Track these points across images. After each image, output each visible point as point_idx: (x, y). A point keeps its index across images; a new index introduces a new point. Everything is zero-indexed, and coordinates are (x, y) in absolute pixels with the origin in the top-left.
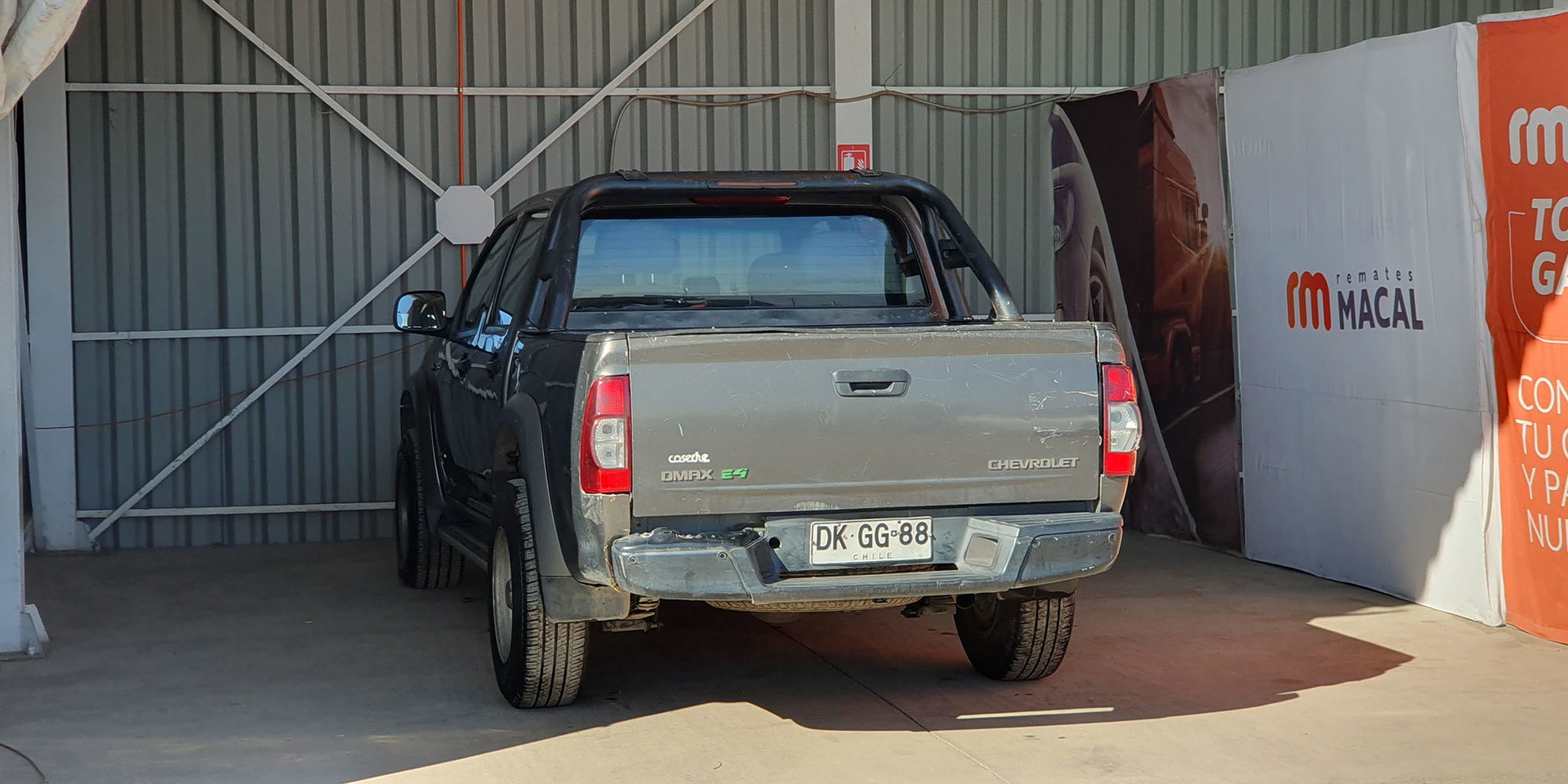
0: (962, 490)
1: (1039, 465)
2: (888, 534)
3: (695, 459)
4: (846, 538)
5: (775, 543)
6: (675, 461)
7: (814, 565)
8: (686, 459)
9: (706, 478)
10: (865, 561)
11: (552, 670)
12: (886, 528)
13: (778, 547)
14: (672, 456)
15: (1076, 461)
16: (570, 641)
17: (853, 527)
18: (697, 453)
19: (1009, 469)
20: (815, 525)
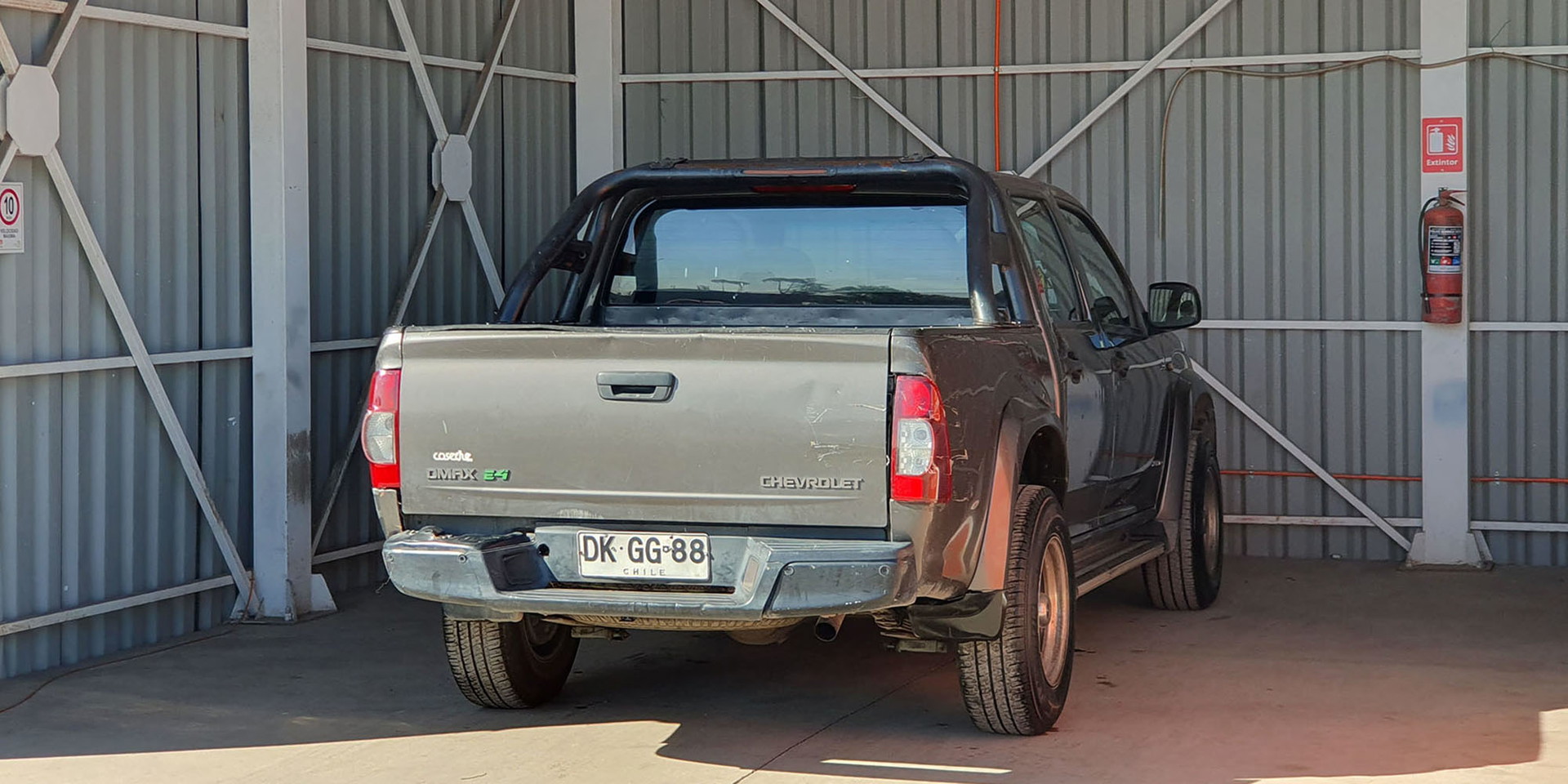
0: (733, 507)
1: (817, 484)
2: (659, 550)
3: (458, 457)
4: (615, 550)
5: (544, 550)
6: (440, 459)
7: (583, 576)
8: (449, 456)
9: (469, 478)
10: (636, 576)
11: (473, 668)
12: (658, 543)
13: (547, 555)
14: (436, 454)
15: (859, 482)
16: (484, 640)
17: (621, 539)
18: (460, 452)
19: (783, 487)
20: (581, 533)
